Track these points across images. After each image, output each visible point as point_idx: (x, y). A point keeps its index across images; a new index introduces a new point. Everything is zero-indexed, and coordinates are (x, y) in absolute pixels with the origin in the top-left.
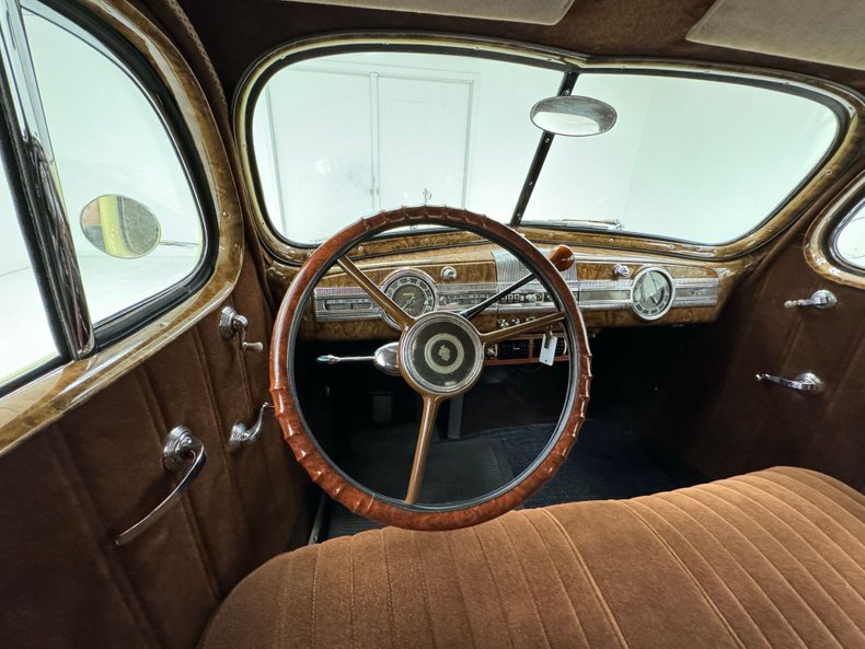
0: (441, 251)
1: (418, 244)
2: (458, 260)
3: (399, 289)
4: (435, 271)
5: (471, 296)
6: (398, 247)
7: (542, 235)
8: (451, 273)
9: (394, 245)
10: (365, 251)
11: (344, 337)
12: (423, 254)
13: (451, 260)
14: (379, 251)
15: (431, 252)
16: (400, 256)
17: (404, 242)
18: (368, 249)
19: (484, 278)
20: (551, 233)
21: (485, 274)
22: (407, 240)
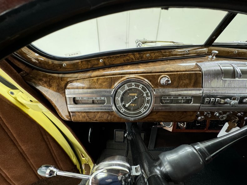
0: (157, 63)
1: (142, 58)
2: (172, 70)
3: (126, 91)
4: (153, 78)
5: (180, 98)
6: (128, 60)
7: (228, 52)
8: (168, 81)
9: (125, 59)
10: (104, 62)
11: (88, 120)
12: (145, 65)
13: (166, 70)
14: (114, 62)
15: (151, 64)
16: (129, 67)
17: (132, 56)
18: (106, 61)
19: (192, 84)
20: (236, 50)
21: (193, 81)
22: (134, 55)
